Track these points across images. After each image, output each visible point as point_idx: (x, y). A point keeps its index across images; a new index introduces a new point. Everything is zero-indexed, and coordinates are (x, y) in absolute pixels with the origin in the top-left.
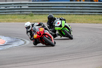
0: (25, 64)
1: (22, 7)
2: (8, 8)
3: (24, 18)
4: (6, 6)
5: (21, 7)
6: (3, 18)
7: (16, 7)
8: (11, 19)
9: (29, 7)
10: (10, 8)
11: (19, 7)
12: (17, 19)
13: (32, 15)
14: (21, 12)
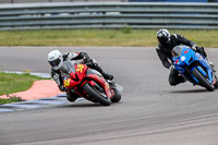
0: (112, 135)
1: (108, 14)
2: (76, 15)
3: (112, 37)
4: (72, 11)
5: (104, 12)
6: (65, 37)
7: (94, 14)
8: (83, 40)
9: (122, 13)
10: (82, 15)
11: (101, 14)
12: (96, 40)
13: (127, 31)
14: (104, 24)
